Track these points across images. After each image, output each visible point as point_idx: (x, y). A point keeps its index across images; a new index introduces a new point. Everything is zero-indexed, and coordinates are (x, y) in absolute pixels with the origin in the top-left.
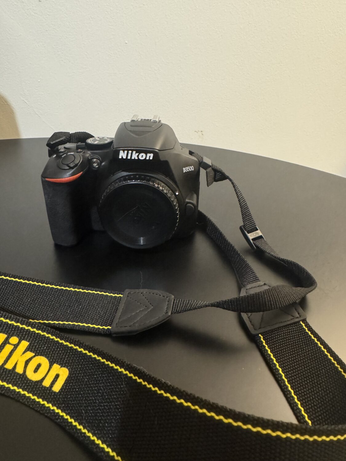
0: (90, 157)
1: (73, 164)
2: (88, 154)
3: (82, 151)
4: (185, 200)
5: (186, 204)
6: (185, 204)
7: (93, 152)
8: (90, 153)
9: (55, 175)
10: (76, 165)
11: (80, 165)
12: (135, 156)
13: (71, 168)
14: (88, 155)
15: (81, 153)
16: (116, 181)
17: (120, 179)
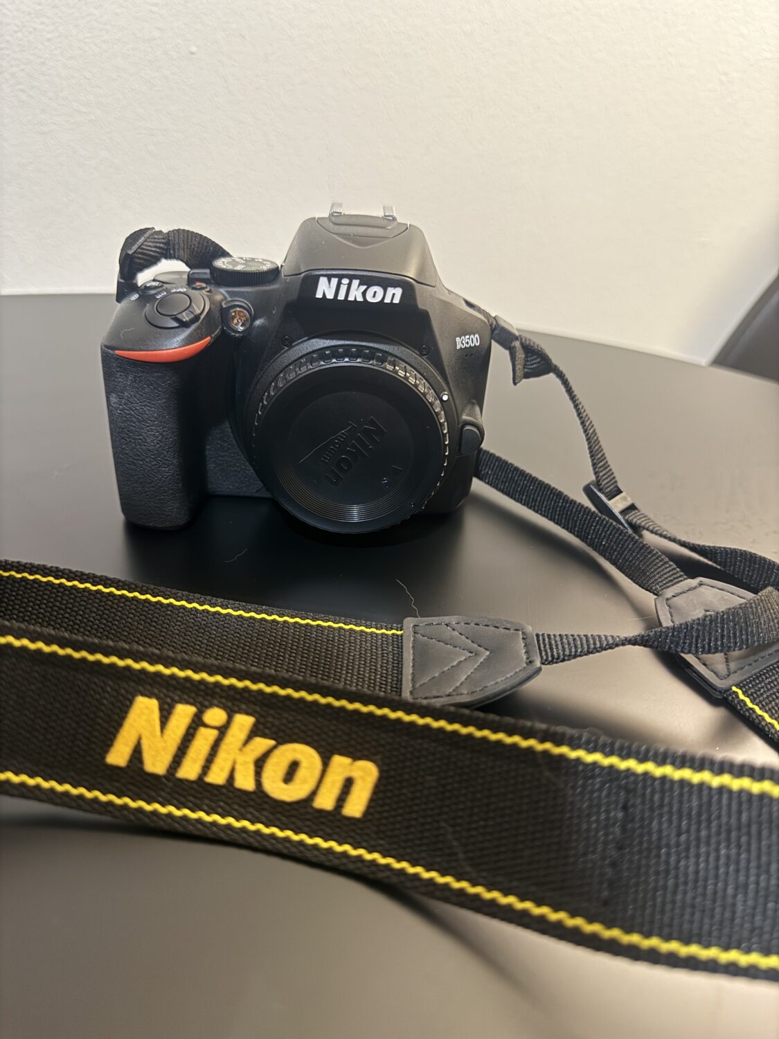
0: (225, 304)
1: (187, 315)
2: (221, 294)
3: (206, 288)
4: (461, 415)
5: (463, 427)
6: (460, 426)
7: (233, 292)
8: (224, 292)
9: (140, 343)
10: (197, 318)
11: (204, 318)
12: (356, 294)
13: (184, 325)
14: (219, 297)
15: (204, 292)
16: (299, 361)
17: (310, 357)
